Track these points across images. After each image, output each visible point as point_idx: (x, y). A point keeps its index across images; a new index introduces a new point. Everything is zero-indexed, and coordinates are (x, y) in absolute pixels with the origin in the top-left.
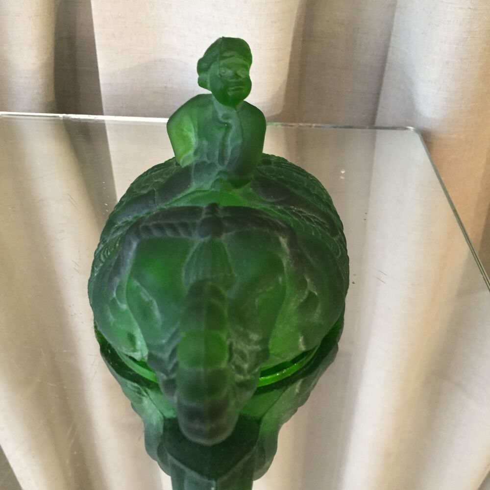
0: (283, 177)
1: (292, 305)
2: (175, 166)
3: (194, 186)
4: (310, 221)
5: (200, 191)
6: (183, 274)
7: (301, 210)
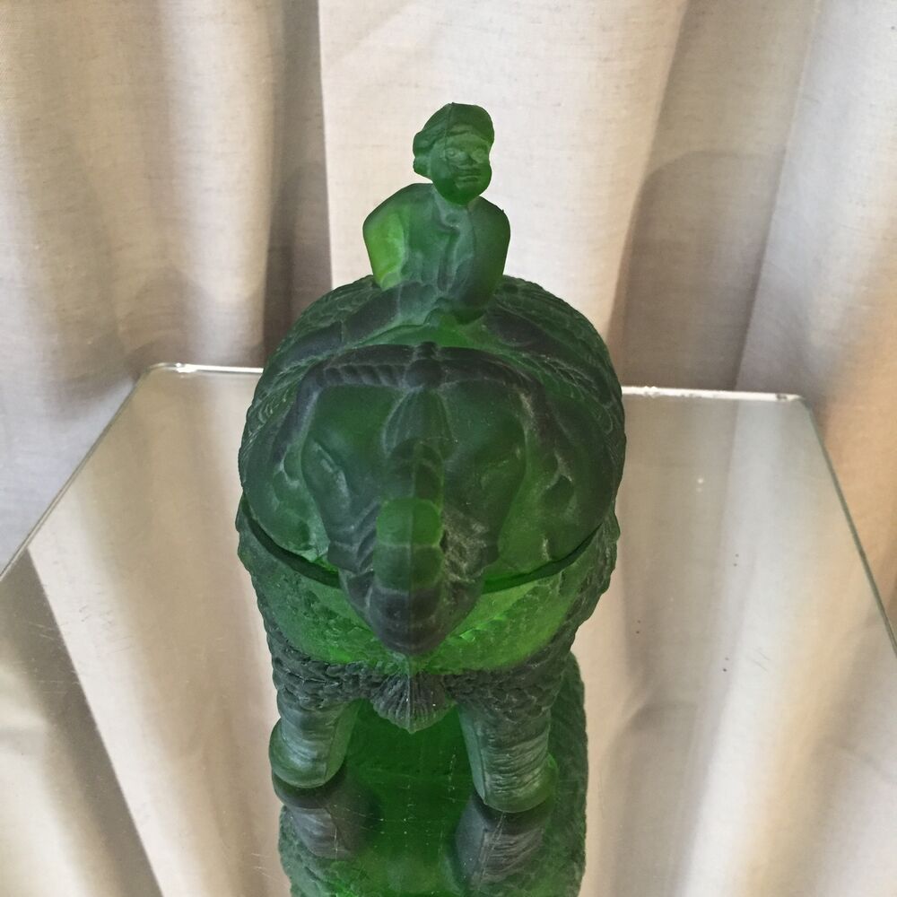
0: (533, 312)
1: (535, 492)
2: (371, 289)
3: (399, 319)
4: (569, 377)
5: (408, 326)
6: (384, 436)
7: (557, 361)
